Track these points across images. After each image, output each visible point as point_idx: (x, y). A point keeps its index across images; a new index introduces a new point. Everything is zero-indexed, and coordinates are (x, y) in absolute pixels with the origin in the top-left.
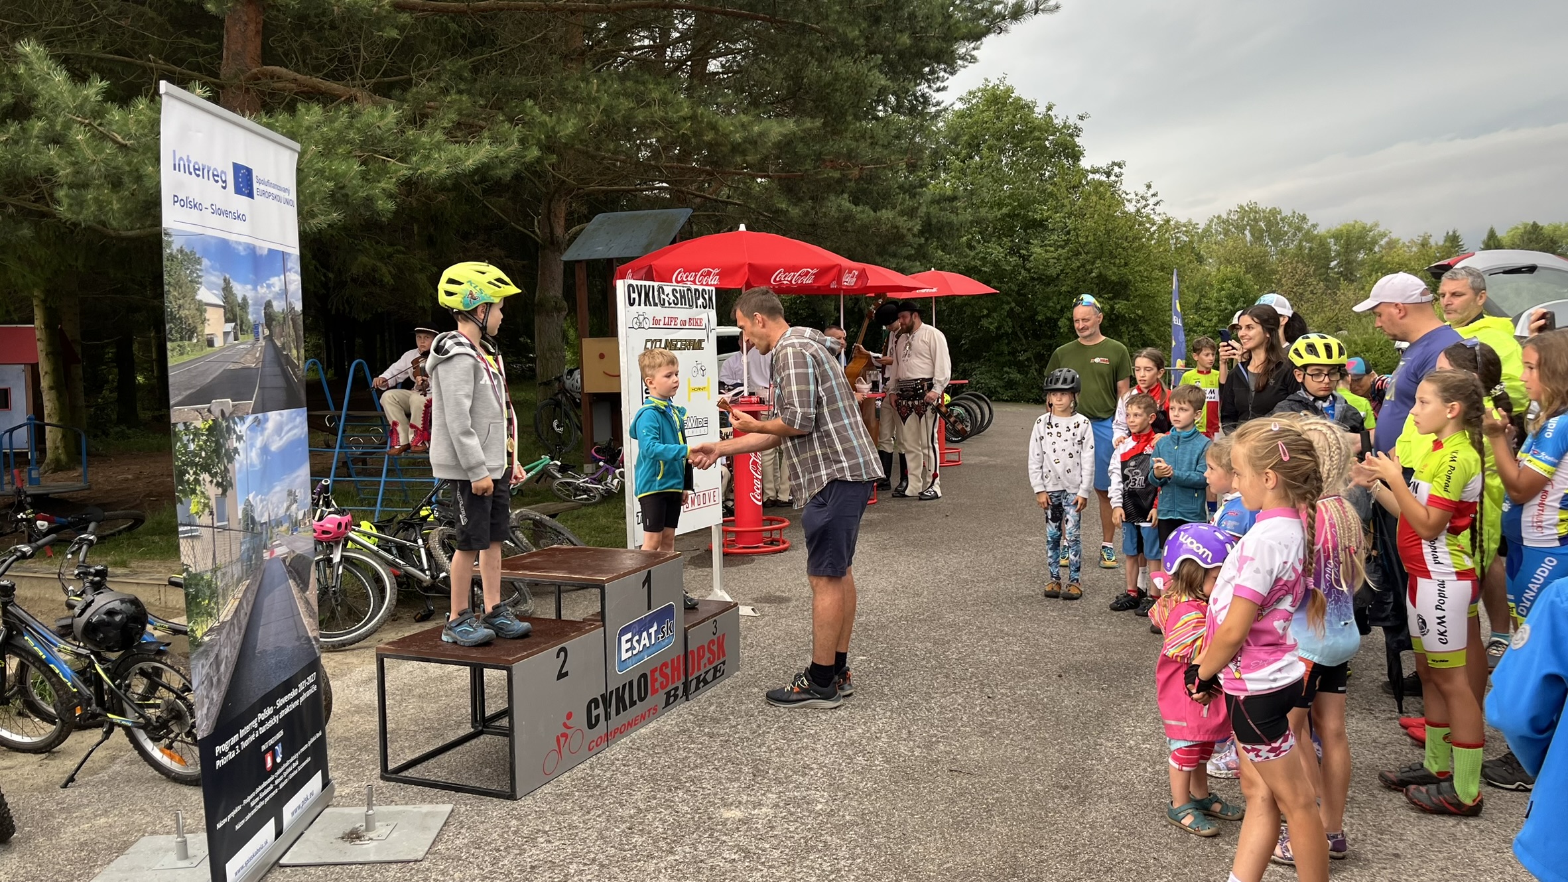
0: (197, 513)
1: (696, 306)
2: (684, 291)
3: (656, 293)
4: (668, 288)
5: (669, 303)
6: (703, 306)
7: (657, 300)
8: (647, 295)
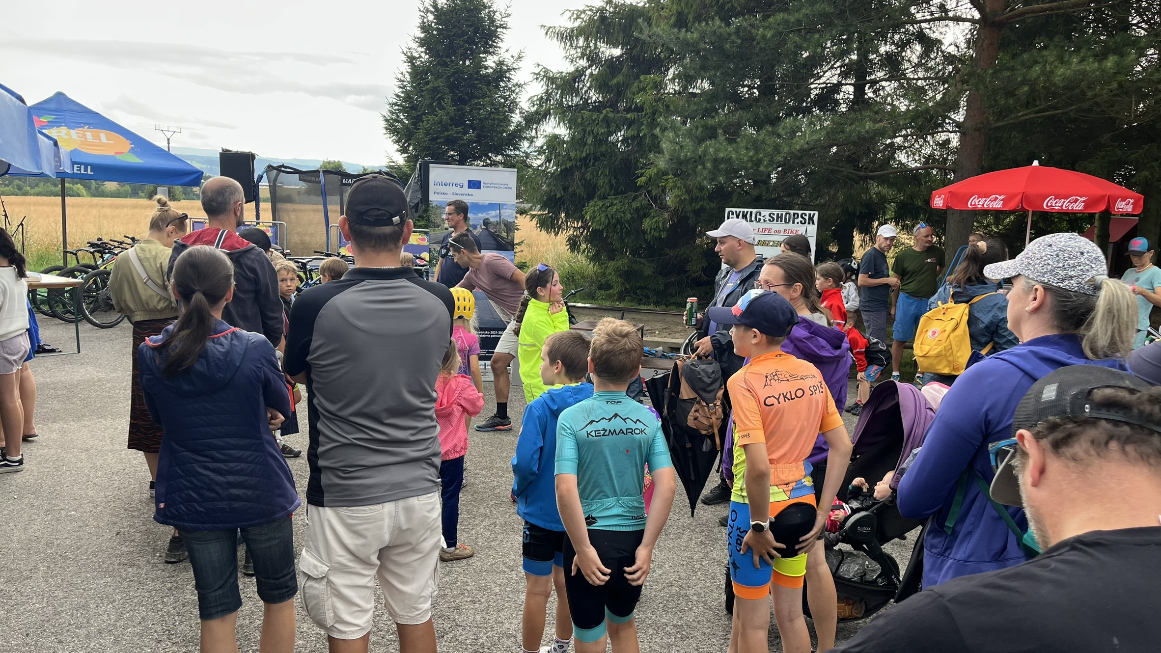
1: (793, 223)
2: (782, 214)
3: (754, 215)
4: (765, 212)
5: (765, 221)
6: (802, 223)
7: (753, 219)
8: (745, 216)
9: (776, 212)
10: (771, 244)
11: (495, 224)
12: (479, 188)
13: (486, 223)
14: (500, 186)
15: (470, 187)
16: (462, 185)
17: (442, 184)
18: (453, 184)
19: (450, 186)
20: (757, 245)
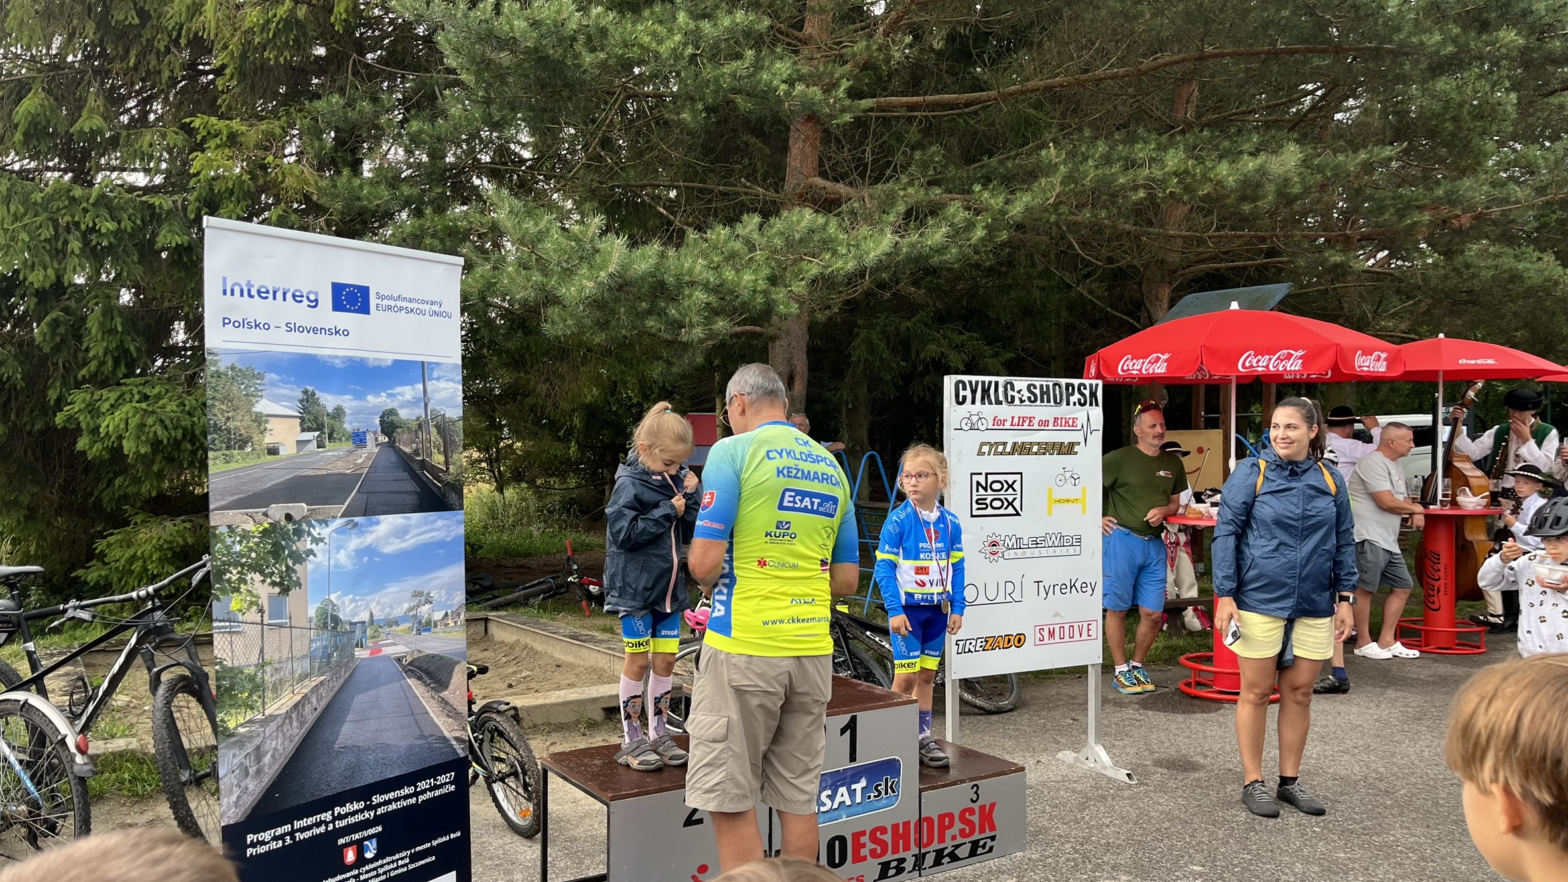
0: (240, 610)
1: (1068, 404)
2: (1048, 386)
3: (1001, 389)
4: (1021, 383)
5: (1022, 401)
6: (1080, 404)
7: (1001, 398)
8: (985, 392)
9: (1038, 382)
10: (1035, 449)
11: (414, 426)
12: (365, 310)
13: (389, 425)
14: (421, 306)
15: (338, 306)
16: (312, 297)
17: (249, 291)
18: (285, 294)
19: (274, 298)
20: (1012, 453)
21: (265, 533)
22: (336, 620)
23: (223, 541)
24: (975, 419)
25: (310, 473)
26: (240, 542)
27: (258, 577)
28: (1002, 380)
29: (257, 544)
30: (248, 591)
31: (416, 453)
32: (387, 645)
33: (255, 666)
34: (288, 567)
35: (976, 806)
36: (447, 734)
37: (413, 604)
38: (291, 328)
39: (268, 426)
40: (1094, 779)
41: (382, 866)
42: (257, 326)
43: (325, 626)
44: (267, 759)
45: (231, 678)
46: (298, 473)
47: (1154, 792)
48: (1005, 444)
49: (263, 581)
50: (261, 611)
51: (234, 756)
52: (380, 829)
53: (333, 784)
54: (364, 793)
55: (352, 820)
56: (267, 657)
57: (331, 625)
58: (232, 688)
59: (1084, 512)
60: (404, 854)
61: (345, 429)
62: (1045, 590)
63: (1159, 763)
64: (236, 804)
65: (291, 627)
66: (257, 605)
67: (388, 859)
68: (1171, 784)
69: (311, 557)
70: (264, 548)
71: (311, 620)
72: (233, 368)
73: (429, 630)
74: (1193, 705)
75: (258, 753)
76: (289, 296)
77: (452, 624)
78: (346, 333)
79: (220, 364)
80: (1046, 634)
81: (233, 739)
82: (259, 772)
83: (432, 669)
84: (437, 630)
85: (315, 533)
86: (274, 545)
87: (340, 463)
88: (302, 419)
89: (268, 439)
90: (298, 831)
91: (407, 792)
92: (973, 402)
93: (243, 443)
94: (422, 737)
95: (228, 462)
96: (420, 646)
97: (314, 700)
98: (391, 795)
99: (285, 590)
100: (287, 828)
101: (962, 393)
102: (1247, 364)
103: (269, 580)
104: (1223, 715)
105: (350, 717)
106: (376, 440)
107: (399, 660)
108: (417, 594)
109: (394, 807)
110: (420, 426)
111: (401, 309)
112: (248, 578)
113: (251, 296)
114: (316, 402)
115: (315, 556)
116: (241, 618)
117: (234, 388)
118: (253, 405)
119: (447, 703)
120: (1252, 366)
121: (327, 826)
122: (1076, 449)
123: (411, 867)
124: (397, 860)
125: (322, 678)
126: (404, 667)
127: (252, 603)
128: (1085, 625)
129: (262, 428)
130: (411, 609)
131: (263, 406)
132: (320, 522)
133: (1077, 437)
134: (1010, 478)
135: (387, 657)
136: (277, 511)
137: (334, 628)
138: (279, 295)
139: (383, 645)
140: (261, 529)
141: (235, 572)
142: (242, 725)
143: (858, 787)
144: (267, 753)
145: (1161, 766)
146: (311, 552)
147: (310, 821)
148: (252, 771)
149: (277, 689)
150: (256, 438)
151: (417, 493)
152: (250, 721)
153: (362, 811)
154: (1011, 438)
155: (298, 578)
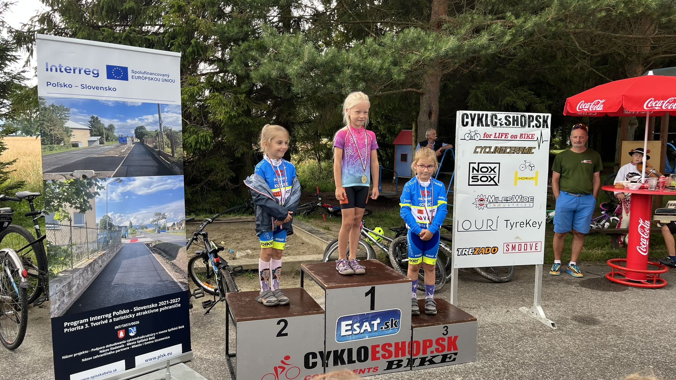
0: (59, 220)
1: (529, 126)
2: (517, 117)
3: (489, 119)
4: (501, 115)
5: (501, 125)
6: (537, 126)
7: (489, 123)
8: (480, 120)
9: (511, 114)
10: (508, 150)
11: (154, 134)
13: (140, 134)
14: (157, 77)
15: (110, 76)
16: (95, 72)
17: (60, 69)
18: (80, 71)
19: (74, 72)
20: (494, 152)
21: (71, 184)
22: (111, 225)
23: (50, 187)
24: (473, 134)
25: (96, 156)
26: (59, 188)
27: (68, 204)
28: (490, 113)
29: (68, 189)
30: (63, 210)
31: (156, 147)
32: (141, 238)
33: (68, 245)
34: (84, 200)
35: (446, 337)
36: (175, 280)
37: (155, 219)
38: (83, 87)
39: (72, 134)
40: (534, 324)
41: (140, 340)
42: (64, 86)
43: (105, 228)
44: (74, 289)
45: (55, 251)
46: (89, 156)
47: (565, 335)
48: (490, 147)
49: (71, 206)
50: (70, 220)
51: (57, 286)
52: (138, 322)
53: (111, 301)
54: (130, 306)
55: (122, 318)
56: (74, 242)
57: (108, 227)
58: (55, 255)
59: (536, 184)
60: (152, 335)
61: (114, 136)
62: (510, 225)
63: (575, 318)
64: (58, 308)
65: (86, 228)
66: (68, 217)
67: (143, 337)
68: (577, 331)
69: (97, 195)
70: (71, 191)
71: (97, 225)
72: (53, 106)
73: (165, 231)
74: (610, 286)
75: (70, 286)
76: (82, 71)
77: (177, 229)
78: (115, 90)
79: (46, 104)
80: (510, 247)
81: (56, 279)
82: (70, 294)
83: (167, 249)
84: (169, 231)
85: (99, 184)
86: (76, 189)
87: (112, 152)
88: (91, 131)
89: (72, 140)
90: (92, 322)
91: (153, 306)
92: (472, 125)
93: (59, 141)
94: (161, 281)
95: (51, 150)
96: (160, 238)
97: (100, 262)
98: (144, 307)
99: (83, 211)
100: (86, 320)
101: (466, 120)
102: (649, 105)
103: (74, 206)
104: (626, 293)
105: (119, 271)
106: (133, 141)
107: (148, 245)
108: (157, 214)
109: (146, 313)
110: (157, 135)
111: (146, 78)
112: (63, 204)
113: (61, 72)
114: (99, 122)
115: (99, 195)
116: (59, 223)
117: (54, 115)
118: (64, 123)
119: (175, 266)
120: (652, 107)
121: (109, 321)
122: (533, 151)
123: (156, 341)
124: (148, 338)
125: (104, 252)
126: (150, 248)
127: (65, 216)
128: (534, 244)
129: (69, 134)
130: (155, 221)
131: (69, 124)
132: (102, 179)
133: (535, 144)
134: (493, 166)
135: (141, 243)
136: (78, 174)
137: (110, 229)
138: (77, 71)
139: (139, 238)
140: (69, 182)
141: (56, 202)
142: (60, 272)
143: (375, 323)
144: (74, 285)
145: (576, 320)
146: (97, 193)
147: (99, 318)
148: (66, 293)
149: (79, 256)
150: (66, 139)
151: (157, 166)
152: (65, 271)
153: (128, 314)
154: (494, 144)
155: (90, 205)
